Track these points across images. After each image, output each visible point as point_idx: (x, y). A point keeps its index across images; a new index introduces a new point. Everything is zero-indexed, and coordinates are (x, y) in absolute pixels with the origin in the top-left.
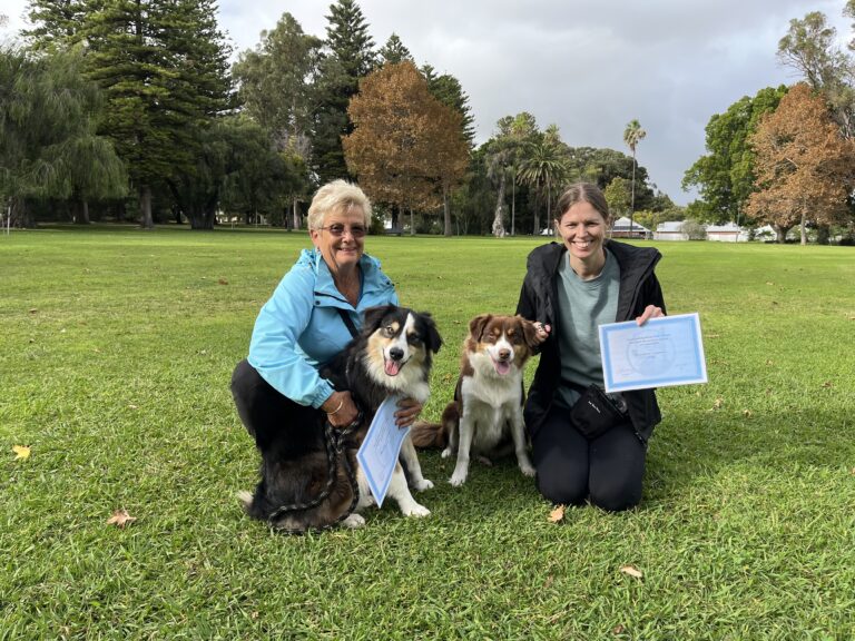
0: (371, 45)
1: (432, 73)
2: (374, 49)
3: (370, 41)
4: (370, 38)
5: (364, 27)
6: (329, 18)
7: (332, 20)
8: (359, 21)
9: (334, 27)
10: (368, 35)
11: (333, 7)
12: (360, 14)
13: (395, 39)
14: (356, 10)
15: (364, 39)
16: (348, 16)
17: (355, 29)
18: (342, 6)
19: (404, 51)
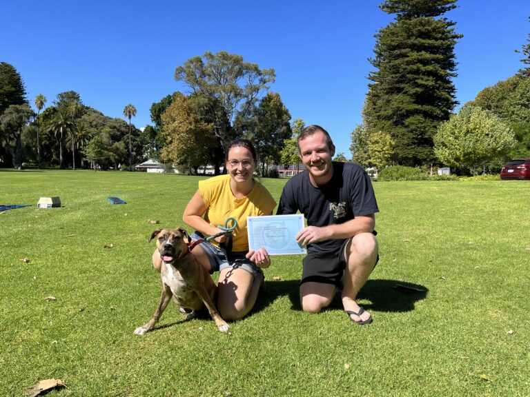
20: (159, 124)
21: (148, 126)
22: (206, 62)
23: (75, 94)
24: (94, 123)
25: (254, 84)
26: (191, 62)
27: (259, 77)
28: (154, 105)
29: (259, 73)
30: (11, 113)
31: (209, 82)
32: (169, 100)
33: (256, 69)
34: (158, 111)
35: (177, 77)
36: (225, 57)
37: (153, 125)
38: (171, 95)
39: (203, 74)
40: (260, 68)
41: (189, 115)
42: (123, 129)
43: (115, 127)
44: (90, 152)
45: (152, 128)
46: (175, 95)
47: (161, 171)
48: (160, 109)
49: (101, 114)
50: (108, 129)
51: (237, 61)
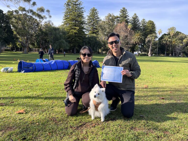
0: (128, 17)
1: (145, 21)
3: (128, 16)
4: (128, 15)
6: (120, 12)
7: (121, 12)
9: (121, 13)
10: (127, 14)
11: (121, 10)
12: (126, 11)
13: (135, 14)
14: (126, 10)
15: (127, 16)
16: (124, 11)
17: (125, 14)
18: (123, 9)
19: (137, 17)
30: (149, 37)
49: (184, 34)
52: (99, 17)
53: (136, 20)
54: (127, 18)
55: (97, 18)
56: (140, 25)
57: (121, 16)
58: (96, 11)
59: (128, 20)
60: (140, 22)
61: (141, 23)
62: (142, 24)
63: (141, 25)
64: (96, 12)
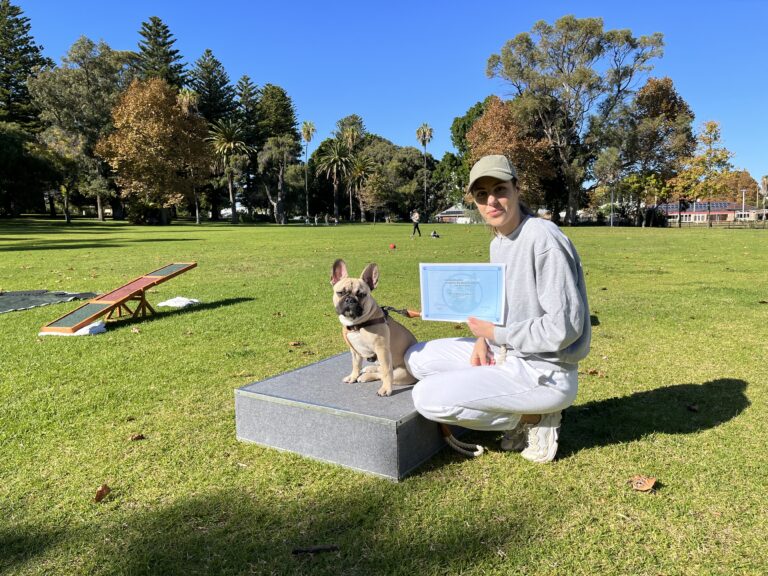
0: (179, 58)
1: (250, 82)
2: (181, 62)
3: (176, 55)
4: (177, 51)
5: (172, 42)
6: (141, 33)
7: (144, 35)
8: (166, 38)
9: (146, 40)
10: (173, 48)
12: (168, 31)
13: (209, 52)
14: (163, 28)
16: (157, 32)
17: (164, 44)
18: (151, 24)
19: (217, 63)
20: (463, 149)
21: (448, 153)
22: (537, 40)
23: (356, 118)
24: (379, 156)
25: (623, 65)
26: (513, 45)
27: (634, 52)
28: (456, 120)
29: (633, 44)
30: (270, 149)
31: (544, 72)
32: (479, 111)
33: (628, 38)
34: (461, 129)
35: (489, 73)
36: (571, 26)
37: (455, 151)
38: (482, 101)
39: (533, 61)
40: (633, 37)
41: (507, 128)
42: (417, 162)
43: (405, 160)
44: (367, 197)
45: (453, 156)
46: (487, 100)
47: (468, 220)
48: (464, 126)
49: (390, 143)
50: (395, 163)
51: (592, 29)
52: (37, 45)
53: (214, 74)
54: (173, 64)
55: (25, 51)
56: (235, 99)
57: (144, 49)
58: (19, 17)
59: (180, 72)
60: (229, 84)
61: (238, 91)
62: (240, 95)
63: (237, 98)
64: (17, 21)
